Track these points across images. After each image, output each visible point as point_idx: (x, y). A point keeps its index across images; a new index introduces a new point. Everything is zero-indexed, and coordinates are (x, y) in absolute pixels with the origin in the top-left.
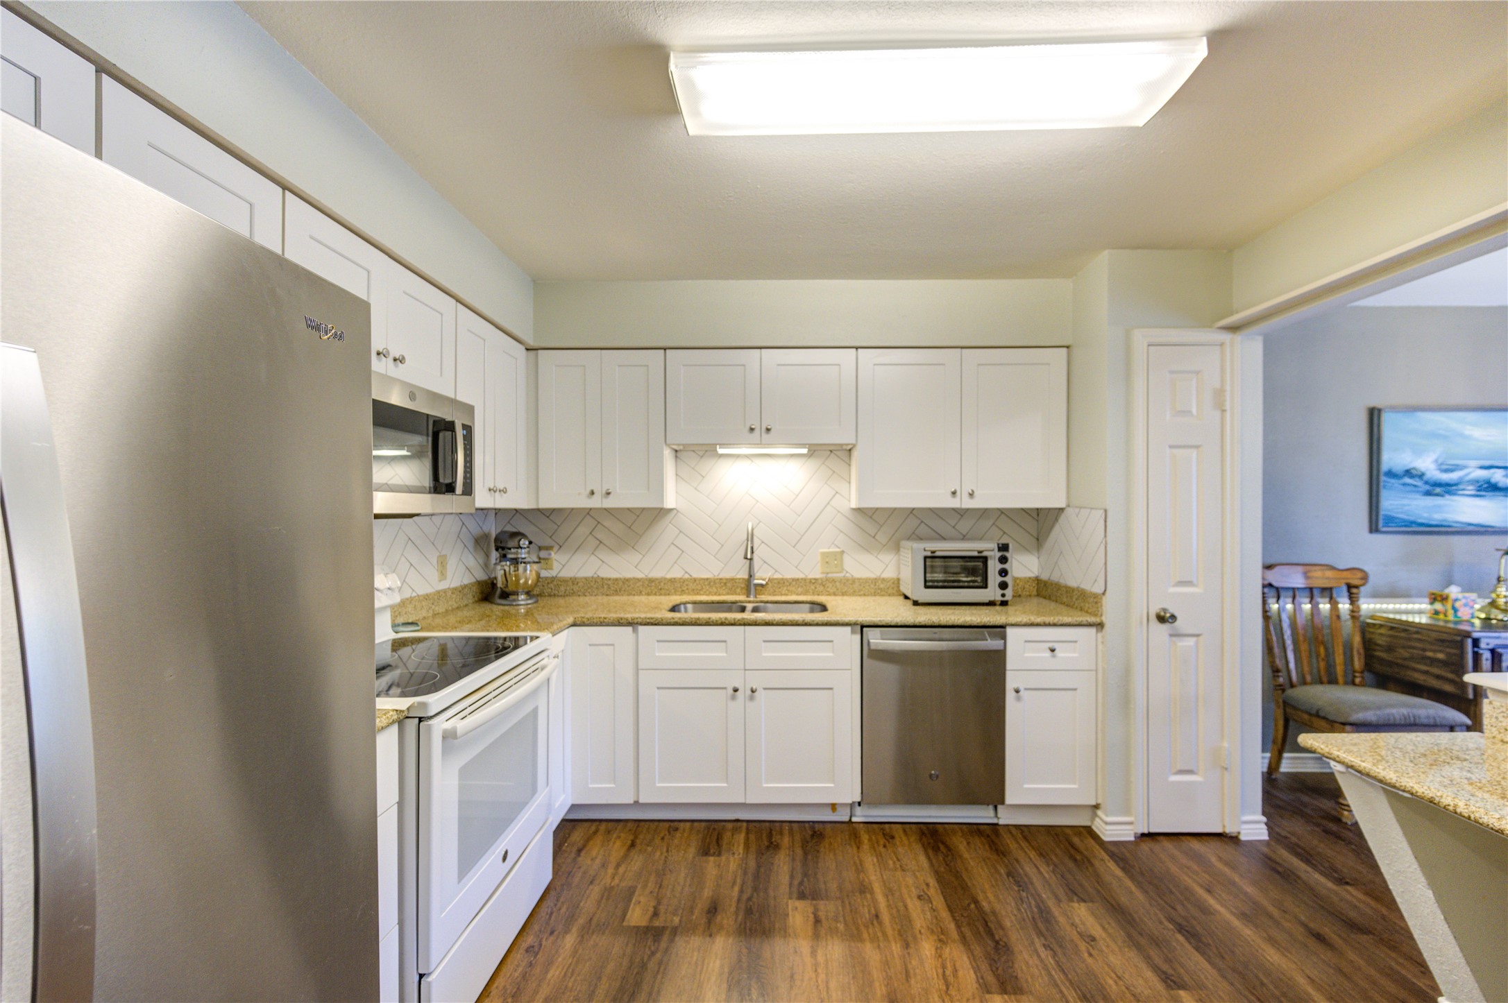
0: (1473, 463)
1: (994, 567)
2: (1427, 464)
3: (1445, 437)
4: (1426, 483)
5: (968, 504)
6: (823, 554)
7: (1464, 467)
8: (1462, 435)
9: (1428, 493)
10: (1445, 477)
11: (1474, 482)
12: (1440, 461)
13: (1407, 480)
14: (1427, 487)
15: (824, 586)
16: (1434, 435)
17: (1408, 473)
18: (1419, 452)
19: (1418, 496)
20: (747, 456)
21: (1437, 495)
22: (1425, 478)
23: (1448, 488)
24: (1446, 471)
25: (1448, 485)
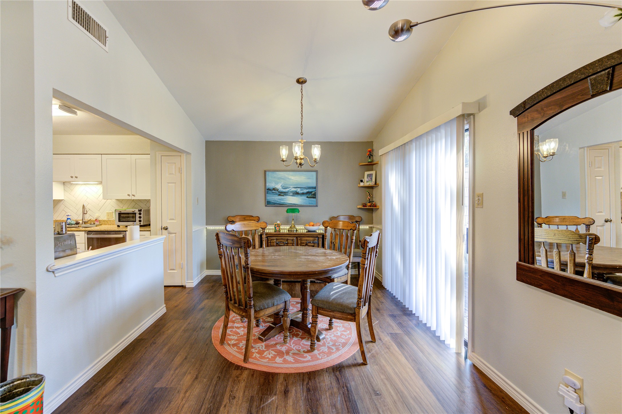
0: (292, 186)
1: (138, 216)
2: (279, 187)
3: (284, 179)
4: (279, 192)
5: (133, 198)
6: (107, 213)
7: (290, 188)
8: (289, 179)
9: (279, 195)
10: (284, 190)
11: (292, 192)
12: (283, 186)
13: (274, 191)
14: (279, 193)
15: (107, 222)
16: (280, 178)
17: (274, 189)
18: (277, 183)
19: (277, 196)
20: (91, 184)
21: (282, 196)
22: (279, 191)
23: (285, 194)
24: (284, 189)
25: (285, 193)
